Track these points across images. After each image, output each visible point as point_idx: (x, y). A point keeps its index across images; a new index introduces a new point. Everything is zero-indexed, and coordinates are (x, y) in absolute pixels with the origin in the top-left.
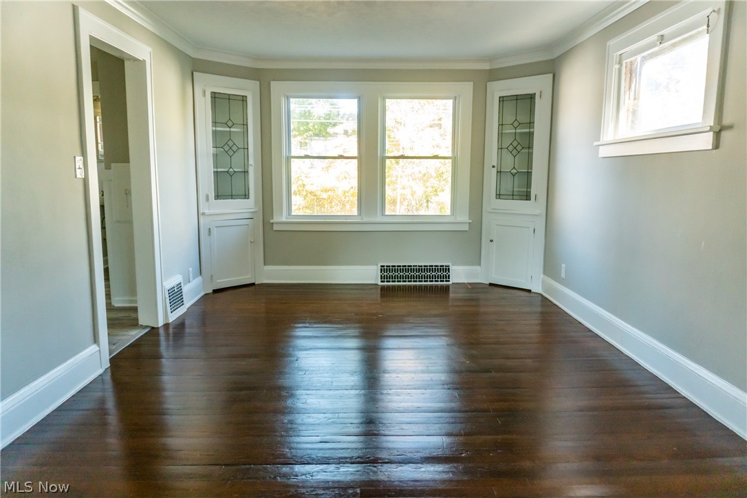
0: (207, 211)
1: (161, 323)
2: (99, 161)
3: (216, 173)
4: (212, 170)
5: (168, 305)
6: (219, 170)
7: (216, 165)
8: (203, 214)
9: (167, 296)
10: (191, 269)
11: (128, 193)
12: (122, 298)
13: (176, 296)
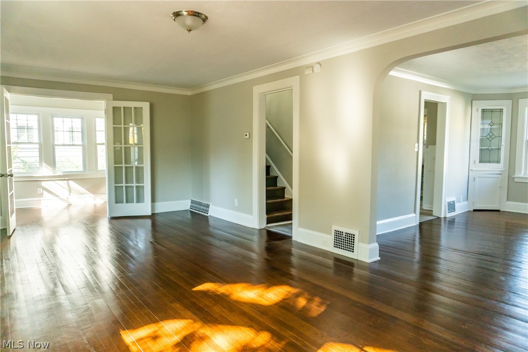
0: (474, 169)
1: (442, 216)
2: (424, 144)
3: (481, 150)
4: (479, 148)
5: (447, 209)
6: (483, 148)
7: (481, 145)
8: (472, 170)
9: (447, 205)
10: (461, 196)
11: (434, 158)
12: (428, 206)
13: (451, 207)
